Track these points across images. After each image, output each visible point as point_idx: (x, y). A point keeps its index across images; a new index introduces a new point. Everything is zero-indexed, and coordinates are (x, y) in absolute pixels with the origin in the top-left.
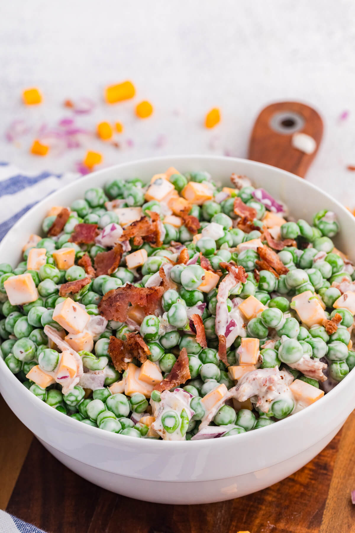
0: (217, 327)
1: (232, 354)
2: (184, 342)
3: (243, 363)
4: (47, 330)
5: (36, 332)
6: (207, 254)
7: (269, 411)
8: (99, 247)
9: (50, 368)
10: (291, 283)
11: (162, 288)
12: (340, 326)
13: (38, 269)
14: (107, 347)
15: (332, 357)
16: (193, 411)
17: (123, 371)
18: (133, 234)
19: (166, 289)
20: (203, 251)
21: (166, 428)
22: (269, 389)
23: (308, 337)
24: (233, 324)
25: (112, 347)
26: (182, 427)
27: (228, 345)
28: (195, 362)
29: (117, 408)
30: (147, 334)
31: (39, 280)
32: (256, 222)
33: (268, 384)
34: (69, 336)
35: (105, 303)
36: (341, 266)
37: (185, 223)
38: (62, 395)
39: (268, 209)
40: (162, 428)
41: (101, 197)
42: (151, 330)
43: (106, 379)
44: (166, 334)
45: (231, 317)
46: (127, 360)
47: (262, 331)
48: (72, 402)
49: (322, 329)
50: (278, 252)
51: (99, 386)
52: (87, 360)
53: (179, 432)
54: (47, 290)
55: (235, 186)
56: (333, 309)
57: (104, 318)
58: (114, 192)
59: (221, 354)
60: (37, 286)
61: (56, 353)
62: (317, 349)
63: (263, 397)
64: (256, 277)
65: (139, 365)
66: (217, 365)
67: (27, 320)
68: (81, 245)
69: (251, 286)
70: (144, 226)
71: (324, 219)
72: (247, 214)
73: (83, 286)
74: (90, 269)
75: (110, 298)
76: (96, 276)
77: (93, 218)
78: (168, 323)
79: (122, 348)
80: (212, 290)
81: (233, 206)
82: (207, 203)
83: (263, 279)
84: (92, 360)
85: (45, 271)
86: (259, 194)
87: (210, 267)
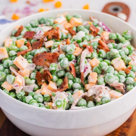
0: (80, 69)
1: (86, 81)
2: (67, 74)
3: (90, 83)
4: (11, 68)
5: (7, 70)
6: (78, 42)
7: (100, 101)
8: (35, 40)
9: (11, 82)
10: (112, 54)
11: (58, 53)
12: (131, 71)
13: (9, 47)
14: (35, 76)
15: (127, 83)
16: (69, 100)
17: (41, 85)
18: (48, 34)
19: (60, 53)
20: (76, 41)
21: (57, 106)
22: (100, 92)
23: (118, 74)
24: (87, 68)
25: (37, 76)
26: (64, 105)
27: (85, 76)
28: (71, 82)
29: (38, 99)
30: (52, 70)
31: (9, 50)
32: (99, 33)
33: (100, 89)
34: (20, 71)
35: (35, 58)
36: (133, 50)
37: (70, 32)
38: (16, 94)
39: (104, 30)
40: (56, 106)
41: (36, 23)
42: (53, 69)
43: (34, 88)
44: (59, 71)
45: (86, 65)
46: (43, 81)
47: (99, 71)
48: (20, 97)
49: (124, 72)
50: (107, 44)
51: (31, 91)
52: (27, 80)
53: (63, 108)
54: (12, 54)
55: (91, 20)
56: (128, 65)
57: (34, 64)
58: (42, 22)
59: (82, 80)
60: (8, 53)
61: (14, 76)
62: (121, 79)
63: (98, 96)
64: (97, 51)
65: (48, 83)
66: (80, 84)
67: (3, 65)
68: (27, 39)
69: (95, 55)
70: (53, 31)
71: (127, 34)
72: (95, 30)
73: (26, 52)
74: (30, 47)
75: (37, 56)
76: (32, 50)
77: (33, 30)
78: (60, 66)
79: (41, 76)
80: (79, 55)
81: (90, 27)
82: (79, 26)
83: (100, 53)
84: (29, 80)
85: (12, 47)
86: (101, 24)
87: (79, 46)
